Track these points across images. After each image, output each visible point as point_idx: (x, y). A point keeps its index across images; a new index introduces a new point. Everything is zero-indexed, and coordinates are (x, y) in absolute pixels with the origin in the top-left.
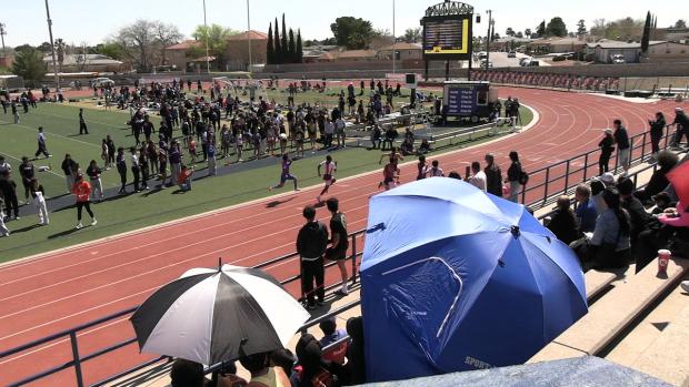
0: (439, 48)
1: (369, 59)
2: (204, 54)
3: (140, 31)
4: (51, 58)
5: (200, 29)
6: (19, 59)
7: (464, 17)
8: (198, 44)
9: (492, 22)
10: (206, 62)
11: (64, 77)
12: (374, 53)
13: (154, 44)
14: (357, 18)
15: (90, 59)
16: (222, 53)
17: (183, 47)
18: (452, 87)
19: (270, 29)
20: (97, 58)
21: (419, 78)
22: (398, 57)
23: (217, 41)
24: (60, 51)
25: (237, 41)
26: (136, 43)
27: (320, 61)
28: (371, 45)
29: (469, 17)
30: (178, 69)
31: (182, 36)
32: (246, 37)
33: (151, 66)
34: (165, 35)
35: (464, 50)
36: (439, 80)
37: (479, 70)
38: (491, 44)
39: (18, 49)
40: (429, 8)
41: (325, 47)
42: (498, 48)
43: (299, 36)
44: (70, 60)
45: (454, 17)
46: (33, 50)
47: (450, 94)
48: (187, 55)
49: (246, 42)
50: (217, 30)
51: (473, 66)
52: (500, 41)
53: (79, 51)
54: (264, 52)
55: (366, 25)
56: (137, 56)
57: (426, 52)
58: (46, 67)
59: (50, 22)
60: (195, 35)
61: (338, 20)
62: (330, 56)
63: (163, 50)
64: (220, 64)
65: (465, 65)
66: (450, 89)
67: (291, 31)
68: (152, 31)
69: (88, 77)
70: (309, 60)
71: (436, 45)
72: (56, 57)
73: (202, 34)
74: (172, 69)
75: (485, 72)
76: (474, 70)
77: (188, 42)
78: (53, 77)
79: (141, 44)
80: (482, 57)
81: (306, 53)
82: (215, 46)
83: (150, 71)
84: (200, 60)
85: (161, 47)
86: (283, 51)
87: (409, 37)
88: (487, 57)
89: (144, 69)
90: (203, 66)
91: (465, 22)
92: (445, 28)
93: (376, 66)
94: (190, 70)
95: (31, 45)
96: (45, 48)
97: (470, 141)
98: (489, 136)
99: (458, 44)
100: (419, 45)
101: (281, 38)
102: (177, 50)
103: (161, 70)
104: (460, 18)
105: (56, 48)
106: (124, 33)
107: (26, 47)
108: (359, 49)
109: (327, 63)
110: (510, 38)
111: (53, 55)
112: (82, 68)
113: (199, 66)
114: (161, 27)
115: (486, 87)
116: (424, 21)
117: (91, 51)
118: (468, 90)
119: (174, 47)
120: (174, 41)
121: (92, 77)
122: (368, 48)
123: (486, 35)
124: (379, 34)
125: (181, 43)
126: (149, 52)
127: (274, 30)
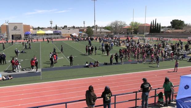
1: (182, 32)
3: (116, 23)
4: (94, 30)
6: (87, 30)
8: (131, 27)
12: (184, 30)
13: (119, 27)
14: (179, 20)
15: (103, 30)
16: (136, 29)
19: (151, 23)
20: (105, 30)
24: (96, 28)
25: (141, 26)
26: (114, 26)
27: (166, 32)
28: (183, 28)
31: (126, 25)
32: (144, 25)
33: (118, 32)
34: (122, 24)
39: (87, 27)
41: (168, 28)
43: (160, 25)
44: (98, 30)
50: (136, 23)
53: (101, 28)
54: (149, 29)
55: (183, 22)
56: (114, 30)
59: (95, 21)
60: (130, 25)
61: (173, 20)
62: (169, 31)
63: (121, 28)
64: (136, 32)
67: (158, 24)
68: (119, 23)
70: (162, 32)
73: (132, 24)
74: (123, 33)
77: (128, 26)
79: (116, 27)
81: (162, 30)
82: (135, 27)
84: (131, 31)
85: (121, 27)
86: (155, 29)
89: (116, 33)
93: (185, 35)
94: (128, 34)
95: (90, 26)
96: (93, 27)
101: (154, 26)
103: (120, 33)
105: (96, 27)
106: (112, 24)
108: (179, 29)
109: (168, 33)
112: (101, 33)
113: (130, 33)
114: (121, 22)
117: (103, 28)
119: (124, 28)
120: (124, 26)
122: (182, 29)
124: (186, 25)
125: (126, 27)
126: (117, 29)
127: (152, 23)
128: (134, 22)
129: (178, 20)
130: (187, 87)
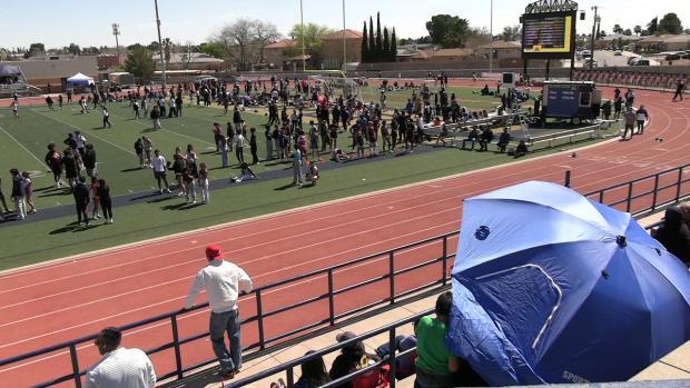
0: (540, 47)
1: (464, 58)
2: (301, 53)
3: (241, 30)
4: (159, 57)
5: (297, 28)
6: (131, 57)
7: (567, 14)
8: (294, 43)
9: (597, 19)
10: (301, 60)
11: (170, 74)
12: (470, 51)
13: (253, 43)
14: (453, 16)
15: (194, 57)
16: (317, 51)
17: (281, 46)
18: (553, 87)
19: (365, 27)
20: (200, 57)
21: (517, 77)
22: (495, 55)
23: (313, 39)
24: (167, 50)
25: (332, 40)
26: (237, 42)
27: (414, 59)
28: (467, 44)
29: (573, 13)
30: (276, 67)
31: (280, 35)
32: (340, 37)
33: (250, 64)
34: (263, 35)
35: (567, 49)
36: (538, 80)
37: (582, 70)
38: (596, 43)
39: (130, 48)
40: (530, 5)
41: (421, 46)
42: (603, 46)
43: (394, 35)
44: (176, 58)
45: (556, 14)
46: (143, 48)
47: (549, 95)
48: (285, 54)
49: (341, 40)
50: (313, 29)
51: (576, 65)
52: (605, 38)
53: (185, 50)
54: (358, 50)
55: (463, 23)
56: (237, 55)
57: (525, 51)
58: (154, 65)
59: (158, 22)
60: (292, 35)
61: (433, 18)
62: (424, 54)
63: (262, 49)
64: (315, 63)
65: (567, 64)
66: (550, 89)
67: (386, 30)
68: (251, 30)
69: (192, 74)
70: (403, 59)
71: (536, 42)
72: (164, 55)
73: (298, 33)
74: (270, 67)
75: (589, 71)
76: (577, 70)
77: (286, 41)
78: (160, 75)
79: (241, 43)
80: (585, 56)
81: (400, 52)
82: (311, 45)
83: (249, 69)
84: (297, 58)
85: (259, 46)
86: (378, 50)
87: (508, 35)
88: (591, 56)
89: (243, 68)
90: (299, 64)
91: (568, 19)
92: (546, 24)
93: (471, 65)
94: (286, 68)
95: (141, 44)
96: (154, 47)
97: (570, 144)
98: (591, 139)
99: (561, 43)
100: (518, 43)
101: (375, 36)
102: (275, 49)
103: (259, 68)
104: (563, 15)
105: (163, 47)
106: (225, 33)
107: (137, 46)
108: (454, 47)
109: (421, 62)
110: (617, 36)
111: (161, 53)
112: (186, 66)
113: (295, 64)
114: (260, 26)
115: (590, 88)
116: (524, 19)
117: (195, 49)
118: (569, 90)
119: (272, 46)
120: (271, 40)
121: (196, 74)
122: (463, 47)
123: (591, 32)
124: (475, 32)
125: (279, 42)
126: (248, 51)
127: (368, 29)
128: (307, 25)
129: (448, 16)
130: (483, 233)
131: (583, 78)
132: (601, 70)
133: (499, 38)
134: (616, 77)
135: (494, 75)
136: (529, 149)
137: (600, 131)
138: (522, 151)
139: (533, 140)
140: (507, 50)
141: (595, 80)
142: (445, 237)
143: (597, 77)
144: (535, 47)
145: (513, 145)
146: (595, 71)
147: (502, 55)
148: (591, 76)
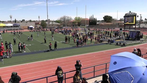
0: (128, 23)
1: (111, 25)
3: (64, 18)
4: (47, 23)
5: (76, 18)
6: (41, 23)
7: (134, 16)
8: (75, 21)
9: (141, 17)
12: (113, 23)
13: (67, 20)
14: (109, 16)
15: (54, 23)
19: (90, 18)
20: (56, 23)
21: (123, 29)
22: (118, 24)
23: (79, 20)
25: (83, 20)
26: (63, 20)
27: (100, 25)
29: (136, 16)
30: (71, 26)
32: (85, 20)
33: (66, 25)
34: (69, 19)
35: (134, 23)
36: (128, 30)
37: (138, 28)
38: (141, 22)
39: (42, 21)
40: (126, 14)
41: (102, 22)
42: (142, 23)
43: (96, 19)
44: (51, 23)
45: (132, 16)
48: (73, 23)
50: (79, 18)
51: (136, 27)
52: (143, 21)
53: (53, 21)
54: (88, 23)
55: (111, 17)
56: (63, 23)
57: (125, 23)
59: (48, 16)
60: (75, 19)
61: (105, 16)
62: (103, 24)
64: (79, 24)
65: (134, 27)
66: (130, 32)
67: (94, 18)
68: (66, 18)
70: (98, 24)
71: (127, 22)
73: (76, 19)
74: (70, 26)
75: (139, 28)
76: (136, 28)
77: (73, 20)
80: (138, 25)
81: (97, 23)
82: (78, 21)
84: (76, 24)
85: (68, 21)
86: (93, 22)
87: (121, 20)
88: (140, 25)
89: (64, 25)
92: (129, 18)
93: (113, 26)
94: (73, 26)
95: (44, 20)
96: (46, 21)
97: (135, 44)
98: (139, 43)
99: (133, 22)
100: (123, 22)
101: (92, 20)
102: (71, 22)
103: (68, 26)
104: (133, 16)
105: (48, 21)
106: (61, 18)
108: (109, 22)
109: (102, 25)
110: (145, 21)
112: (53, 25)
113: (75, 25)
114: (68, 17)
115: (139, 32)
116: (124, 17)
117: (55, 21)
118: (135, 32)
120: (70, 20)
122: (111, 22)
123: (140, 20)
124: (114, 19)
125: (72, 21)
126: (66, 22)
129: (108, 16)
130: (115, 63)
131: (138, 30)
132: (142, 28)
133: (119, 21)
134: (145, 30)
135: (118, 28)
136: (125, 45)
137: (142, 42)
138: (124, 45)
139: (127, 43)
140: (121, 23)
141: (141, 30)
142: (106, 64)
143: (141, 29)
144: (127, 23)
145: (122, 44)
146: (141, 28)
147: (120, 24)
148: (140, 29)
